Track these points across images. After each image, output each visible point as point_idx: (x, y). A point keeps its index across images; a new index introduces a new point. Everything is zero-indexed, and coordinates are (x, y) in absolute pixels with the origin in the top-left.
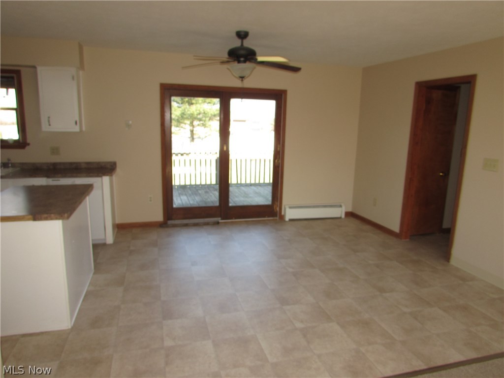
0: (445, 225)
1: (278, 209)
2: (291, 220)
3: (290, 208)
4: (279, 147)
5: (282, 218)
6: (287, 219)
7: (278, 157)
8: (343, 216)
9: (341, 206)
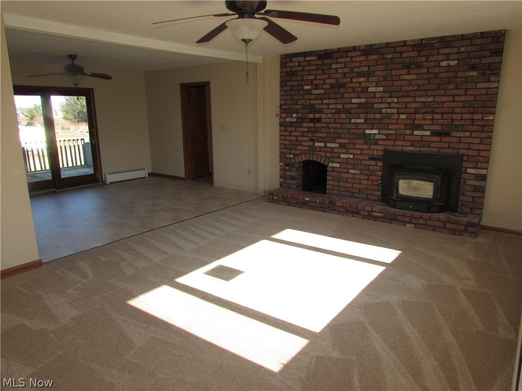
0: (210, 171)
1: (100, 176)
2: (111, 183)
3: (109, 174)
4: (93, 130)
5: (104, 183)
6: (108, 183)
7: (94, 138)
8: (147, 176)
9: (144, 169)
